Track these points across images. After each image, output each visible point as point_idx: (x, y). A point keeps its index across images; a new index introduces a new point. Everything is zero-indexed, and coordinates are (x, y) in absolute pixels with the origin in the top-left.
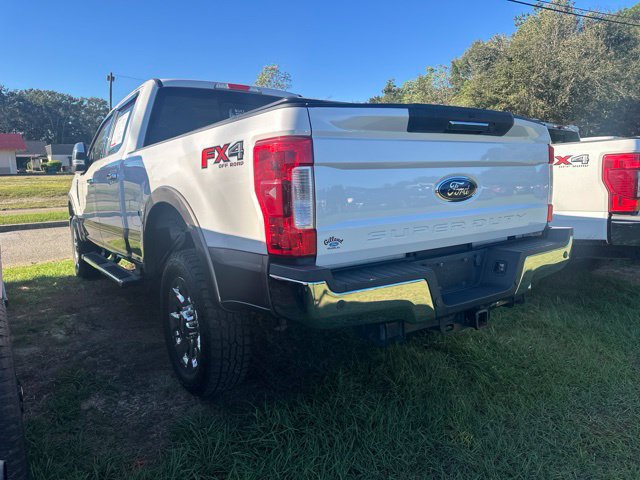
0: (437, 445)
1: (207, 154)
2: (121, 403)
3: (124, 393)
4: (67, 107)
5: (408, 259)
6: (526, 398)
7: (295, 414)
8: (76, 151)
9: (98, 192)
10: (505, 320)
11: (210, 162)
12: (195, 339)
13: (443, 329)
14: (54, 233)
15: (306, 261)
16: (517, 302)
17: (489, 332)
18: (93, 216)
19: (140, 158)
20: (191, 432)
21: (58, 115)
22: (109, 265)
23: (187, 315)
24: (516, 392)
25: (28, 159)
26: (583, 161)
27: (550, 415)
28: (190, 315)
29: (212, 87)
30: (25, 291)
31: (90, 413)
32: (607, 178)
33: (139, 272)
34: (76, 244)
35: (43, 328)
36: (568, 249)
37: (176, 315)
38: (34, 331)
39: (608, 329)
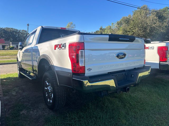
0: (116, 124)
1: (56, 46)
2: (31, 112)
3: (32, 109)
4: (16, 32)
5: (109, 74)
6: (140, 111)
7: (78, 115)
8: (19, 44)
9: (25, 55)
10: (133, 90)
11: (57, 48)
12: (51, 95)
13: (118, 92)
14: (12, 65)
15: (82, 74)
16: (137, 85)
17: (129, 93)
18: (23, 61)
19: (37, 47)
20: (50, 120)
21: (13, 34)
22: (27, 74)
23: (49, 88)
24: (137, 109)
25: (5, 46)
26: (153, 48)
27: (146, 115)
28: (50, 88)
29: (56, 28)
30: (4, 81)
31: (23, 115)
32: (159, 53)
33: (36, 76)
34: (18, 69)
35: (9, 91)
36: (150, 71)
37: (46, 88)
38: (7, 92)
39: (160, 92)
